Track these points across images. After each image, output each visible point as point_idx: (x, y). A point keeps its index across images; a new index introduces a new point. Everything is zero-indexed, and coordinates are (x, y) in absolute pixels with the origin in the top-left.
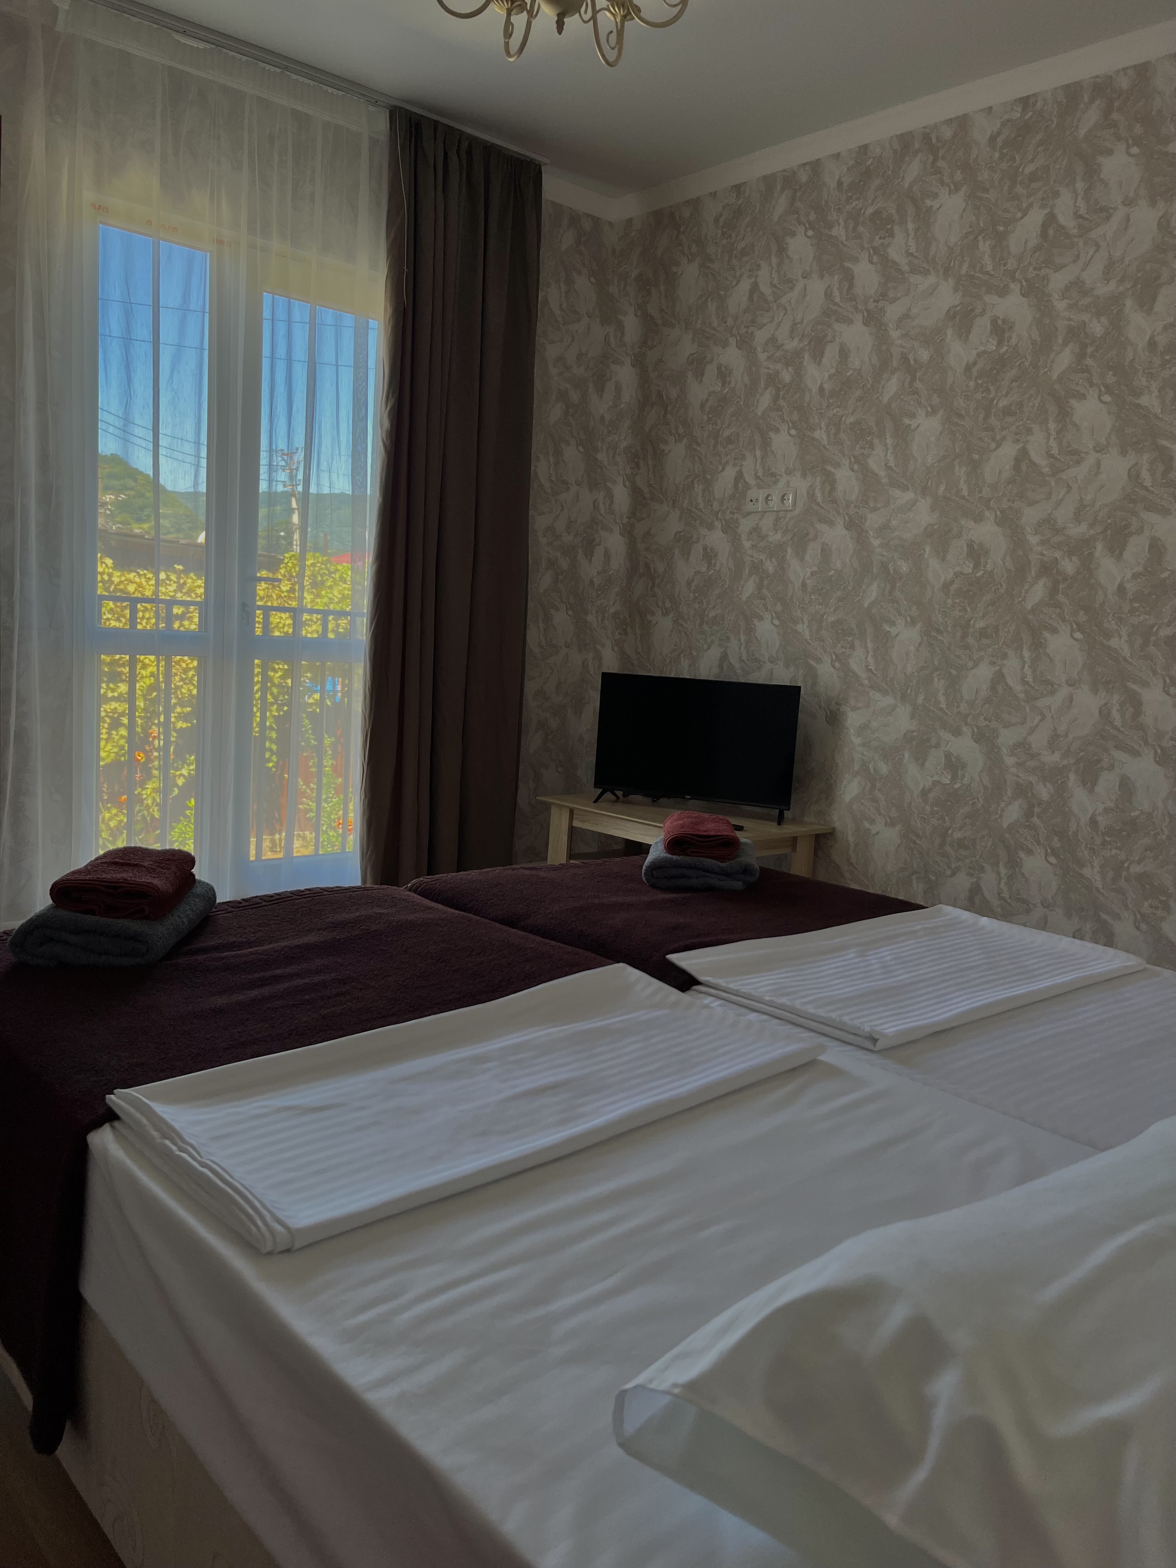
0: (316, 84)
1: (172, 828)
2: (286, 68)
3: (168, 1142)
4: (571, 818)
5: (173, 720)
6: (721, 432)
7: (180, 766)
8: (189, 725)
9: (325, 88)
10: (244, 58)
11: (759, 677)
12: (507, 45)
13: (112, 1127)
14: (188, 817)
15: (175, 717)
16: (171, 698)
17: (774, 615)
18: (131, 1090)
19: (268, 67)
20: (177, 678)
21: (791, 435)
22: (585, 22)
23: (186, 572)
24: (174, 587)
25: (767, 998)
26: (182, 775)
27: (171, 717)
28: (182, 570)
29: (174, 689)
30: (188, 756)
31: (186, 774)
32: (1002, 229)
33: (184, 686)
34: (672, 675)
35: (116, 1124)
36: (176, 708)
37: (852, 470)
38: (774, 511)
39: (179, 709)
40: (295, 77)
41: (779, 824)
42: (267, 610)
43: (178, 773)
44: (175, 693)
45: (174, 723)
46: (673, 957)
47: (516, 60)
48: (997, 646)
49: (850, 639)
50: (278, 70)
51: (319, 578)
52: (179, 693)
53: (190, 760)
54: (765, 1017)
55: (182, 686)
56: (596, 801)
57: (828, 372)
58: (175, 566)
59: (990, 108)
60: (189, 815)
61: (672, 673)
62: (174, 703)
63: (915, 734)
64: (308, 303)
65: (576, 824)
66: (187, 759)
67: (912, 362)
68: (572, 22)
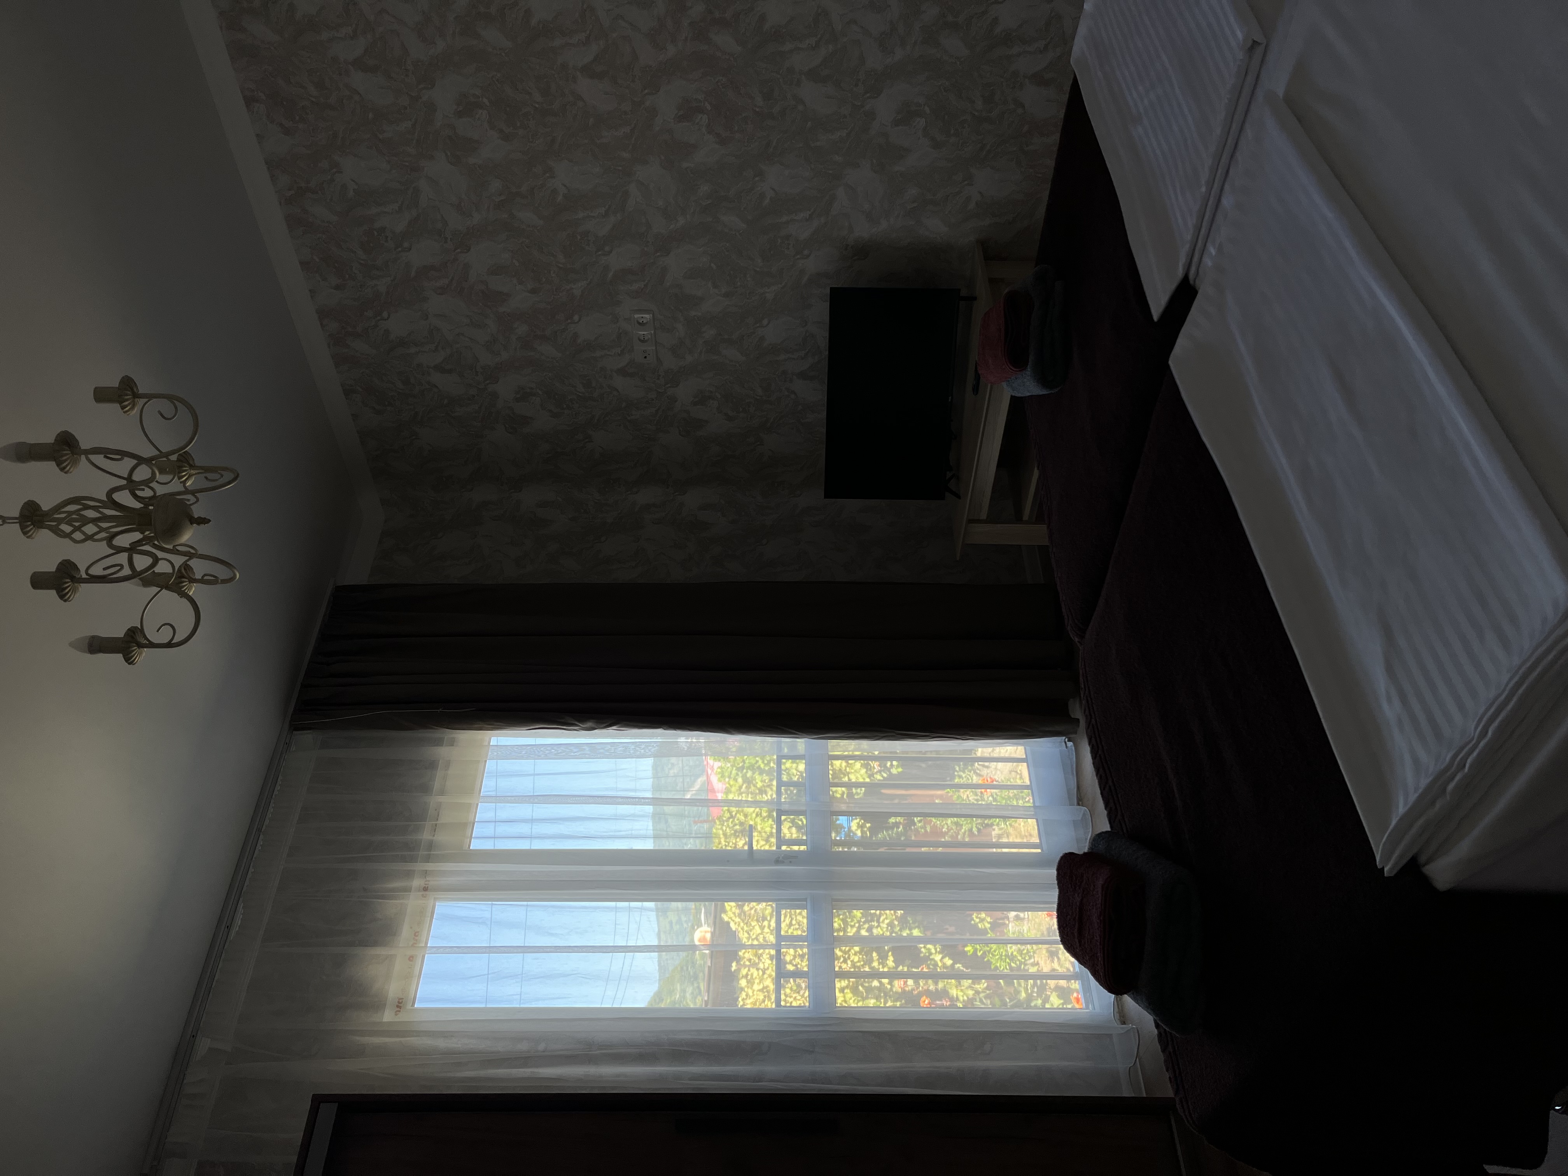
0: (272, 801)
1: (996, 968)
2: (259, 830)
3: (1451, 787)
4: (979, 521)
5: (886, 970)
6: (580, 394)
7: (933, 962)
8: (890, 953)
9: (276, 792)
10: (252, 870)
11: (822, 336)
12: (224, 581)
13: (1427, 863)
14: (984, 953)
15: (883, 967)
16: (864, 971)
17: (758, 325)
18: (1377, 851)
19: (259, 847)
20: (844, 966)
21: (580, 320)
22: (198, 500)
23: (738, 960)
24: (753, 971)
25: (1203, 189)
26: (941, 960)
27: (883, 971)
28: (737, 963)
29: (855, 968)
30: (922, 955)
31: (941, 956)
32: (371, 115)
33: (851, 959)
34: (824, 430)
35: (1423, 859)
36: (874, 967)
37: (611, 252)
38: (655, 333)
39: (875, 964)
40: (267, 822)
41: (975, 299)
42: (781, 841)
43: (940, 964)
44: (859, 967)
45: (889, 968)
46: (1156, 314)
47: (237, 570)
48: (780, 80)
49: (779, 240)
50: (261, 837)
51: (738, 827)
52: (858, 964)
53: (926, 953)
54: (1227, 187)
55: (852, 961)
56: (959, 497)
57: (516, 286)
58: (733, 969)
59: (257, 135)
60: (982, 952)
61: (822, 430)
62: (870, 968)
63: (875, 161)
64: (477, 804)
65: (984, 516)
66: (925, 956)
67: (502, 198)
68: (197, 511)
